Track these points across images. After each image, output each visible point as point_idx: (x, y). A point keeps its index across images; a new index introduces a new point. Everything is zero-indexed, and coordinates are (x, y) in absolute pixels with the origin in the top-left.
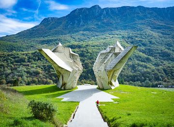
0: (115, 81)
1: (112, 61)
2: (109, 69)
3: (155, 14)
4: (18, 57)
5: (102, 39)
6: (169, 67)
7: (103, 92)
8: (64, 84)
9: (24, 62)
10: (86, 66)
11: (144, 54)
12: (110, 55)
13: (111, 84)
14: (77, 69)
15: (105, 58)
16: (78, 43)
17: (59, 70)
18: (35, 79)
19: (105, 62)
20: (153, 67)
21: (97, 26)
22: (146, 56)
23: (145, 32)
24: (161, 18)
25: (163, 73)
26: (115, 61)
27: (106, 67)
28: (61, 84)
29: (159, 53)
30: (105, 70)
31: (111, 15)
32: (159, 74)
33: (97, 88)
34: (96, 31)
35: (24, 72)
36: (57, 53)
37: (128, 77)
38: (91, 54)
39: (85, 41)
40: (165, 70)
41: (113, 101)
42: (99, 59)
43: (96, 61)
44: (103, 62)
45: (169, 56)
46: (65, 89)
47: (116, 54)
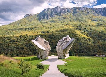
0: (67, 54)
1: (65, 45)
2: (64, 49)
3: (93, 12)
4: (11, 39)
5: (61, 27)
6: (101, 44)
7: (60, 60)
8: (41, 56)
9: (15, 42)
10: (52, 44)
11: (87, 36)
12: (64, 42)
13: (65, 56)
14: (48, 49)
15: (62, 43)
16: (47, 30)
17: (39, 50)
18: (21, 52)
19: (62, 45)
20: (92, 44)
21: (59, 19)
22: (88, 37)
23: (88, 23)
24: (97, 14)
25: (97, 48)
26: (67, 45)
27: (62, 48)
28: (40, 56)
29: (96, 36)
30: (62, 49)
31: (67, 13)
32: (96, 48)
33: (58, 58)
34: (58, 22)
35: (15, 48)
36: (38, 41)
37: (77, 50)
38: (55, 36)
39: (51, 28)
40: (99, 46)
41: (64, 64)
42: (59, 44)
43: (57, 45)
44: (61, 45)
45: (102, 37)
46: (41, 59)
47: (67, 42)
